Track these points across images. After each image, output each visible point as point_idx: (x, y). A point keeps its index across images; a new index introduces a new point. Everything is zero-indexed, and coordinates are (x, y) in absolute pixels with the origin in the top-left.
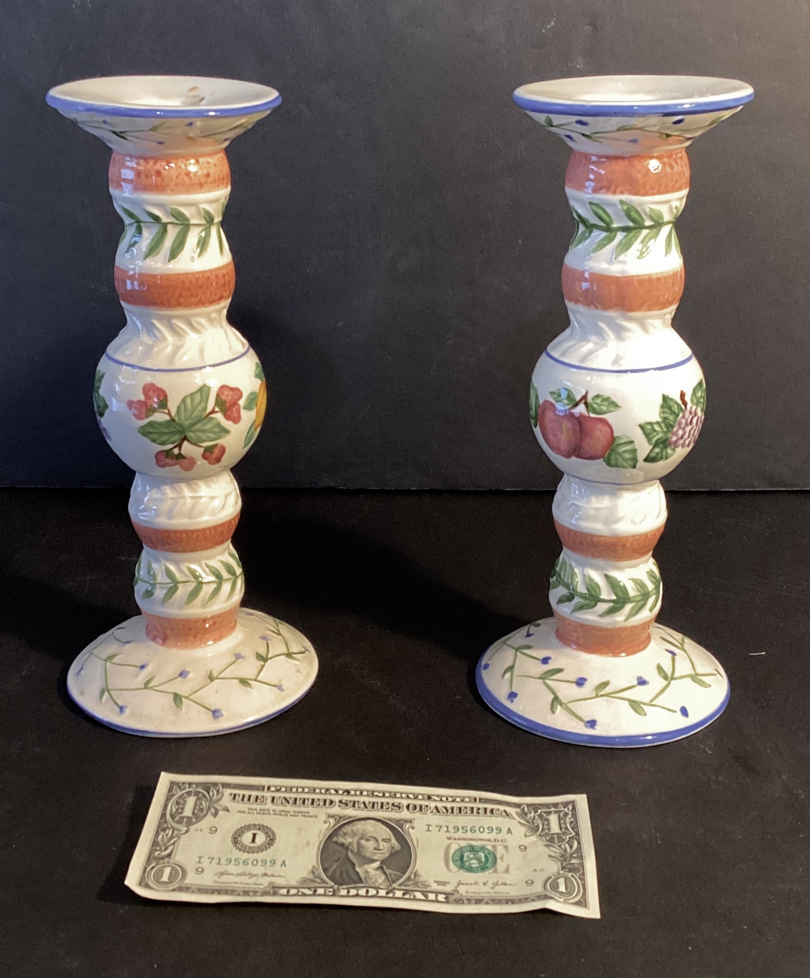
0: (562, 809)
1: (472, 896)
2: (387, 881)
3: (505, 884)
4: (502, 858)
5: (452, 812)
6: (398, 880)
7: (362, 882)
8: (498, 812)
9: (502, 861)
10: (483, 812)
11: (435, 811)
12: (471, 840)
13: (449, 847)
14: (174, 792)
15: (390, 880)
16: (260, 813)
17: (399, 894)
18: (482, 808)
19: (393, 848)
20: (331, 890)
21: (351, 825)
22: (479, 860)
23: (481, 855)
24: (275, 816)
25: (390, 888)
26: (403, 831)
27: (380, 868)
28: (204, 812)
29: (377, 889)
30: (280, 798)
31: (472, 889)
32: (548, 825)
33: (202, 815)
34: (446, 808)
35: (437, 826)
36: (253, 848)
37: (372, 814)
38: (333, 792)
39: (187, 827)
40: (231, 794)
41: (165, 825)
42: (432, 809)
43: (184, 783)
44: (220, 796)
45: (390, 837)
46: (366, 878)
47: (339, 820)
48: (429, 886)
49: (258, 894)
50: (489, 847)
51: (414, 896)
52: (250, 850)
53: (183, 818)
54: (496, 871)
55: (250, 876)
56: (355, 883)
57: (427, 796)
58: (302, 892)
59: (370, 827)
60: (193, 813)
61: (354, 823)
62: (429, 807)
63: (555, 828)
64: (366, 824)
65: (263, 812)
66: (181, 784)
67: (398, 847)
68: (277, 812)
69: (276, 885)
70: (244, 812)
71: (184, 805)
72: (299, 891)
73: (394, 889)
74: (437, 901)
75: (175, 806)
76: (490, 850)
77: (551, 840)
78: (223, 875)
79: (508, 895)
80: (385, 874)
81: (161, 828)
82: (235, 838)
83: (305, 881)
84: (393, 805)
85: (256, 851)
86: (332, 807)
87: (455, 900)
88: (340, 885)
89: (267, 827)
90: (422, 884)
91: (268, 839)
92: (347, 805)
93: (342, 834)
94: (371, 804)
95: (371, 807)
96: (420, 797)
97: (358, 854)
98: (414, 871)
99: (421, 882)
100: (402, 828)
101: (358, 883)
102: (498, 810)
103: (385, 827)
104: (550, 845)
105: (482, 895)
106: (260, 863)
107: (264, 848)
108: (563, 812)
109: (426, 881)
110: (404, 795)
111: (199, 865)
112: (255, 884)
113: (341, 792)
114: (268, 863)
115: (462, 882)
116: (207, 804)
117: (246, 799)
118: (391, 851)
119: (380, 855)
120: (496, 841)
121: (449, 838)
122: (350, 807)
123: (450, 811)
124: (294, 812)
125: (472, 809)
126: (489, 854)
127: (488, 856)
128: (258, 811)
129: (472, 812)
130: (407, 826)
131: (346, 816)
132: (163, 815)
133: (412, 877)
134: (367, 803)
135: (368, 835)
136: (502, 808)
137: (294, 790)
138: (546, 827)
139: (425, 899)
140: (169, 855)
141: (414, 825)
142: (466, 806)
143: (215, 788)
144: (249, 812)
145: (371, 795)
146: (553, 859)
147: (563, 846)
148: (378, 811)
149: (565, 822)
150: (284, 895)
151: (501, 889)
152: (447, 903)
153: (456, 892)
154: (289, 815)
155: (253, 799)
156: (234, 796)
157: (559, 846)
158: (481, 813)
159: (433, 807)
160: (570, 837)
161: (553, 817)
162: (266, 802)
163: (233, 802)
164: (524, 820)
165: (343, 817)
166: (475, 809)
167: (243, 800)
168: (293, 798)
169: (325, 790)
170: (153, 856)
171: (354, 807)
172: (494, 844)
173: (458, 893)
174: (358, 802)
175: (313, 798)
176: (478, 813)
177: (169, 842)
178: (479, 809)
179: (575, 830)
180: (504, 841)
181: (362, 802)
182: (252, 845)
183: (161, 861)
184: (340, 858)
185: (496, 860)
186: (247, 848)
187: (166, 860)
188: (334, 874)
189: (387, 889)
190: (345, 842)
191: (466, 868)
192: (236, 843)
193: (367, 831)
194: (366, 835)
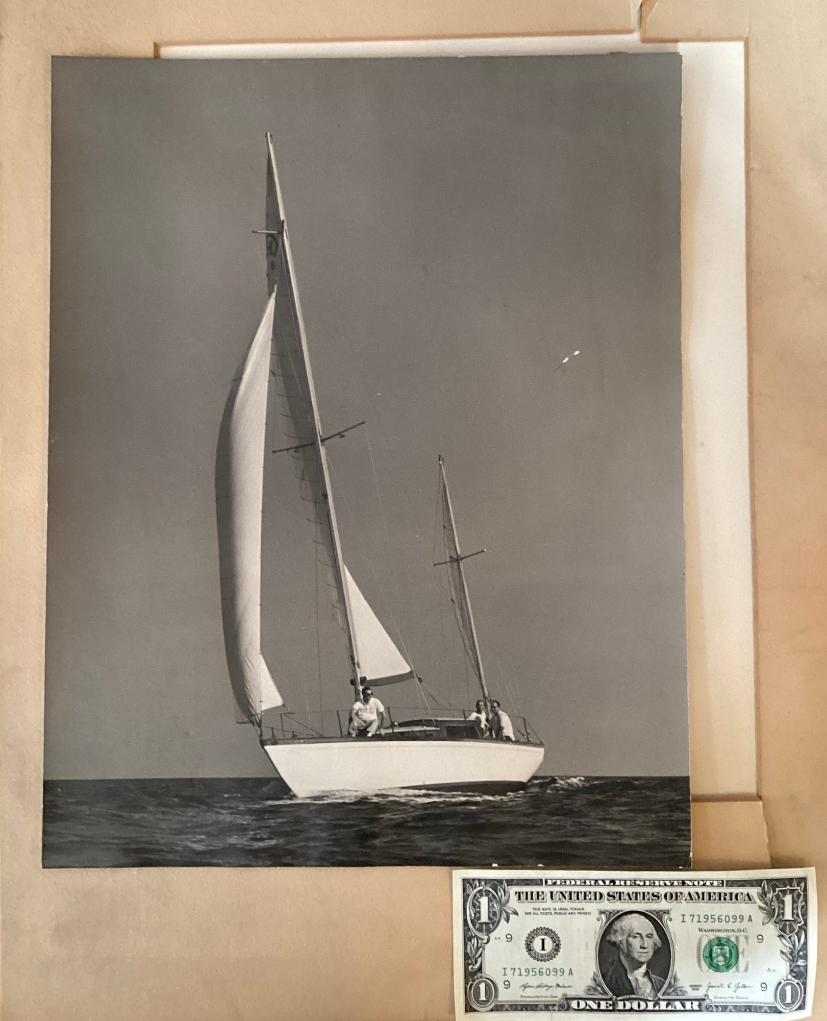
0: (796, 887)
1: (720, 1003)
2: (653, 990)
3: (745, 987)
4: (743, 953)
5: (703, 899)
6: (661, 987)
7: (634, 994)
8: (741, 896)
9: (744, 957)
10: (729, 898)
11: (689, 898)
12: (719, 931)
13: (700, 942)
14: (468, 892)
15: (656, 988)
16: (544, 914)
17: (663, 1005)
18: (729, 893)
19: (656, 945)
20: (611, 1002)
21: (619, 920)
22: (725, 957)
23: (726, 950)
24: (556, 916)
25: (656, 1000)
26: (663, 923)
27: (647, 974)
29: (646, 1002)
30: (557, 892)
31: (721, 992)
32: (783, 909)
34: (697, 893)
35: (691, 917)
36: (544, 956)
37: (636, 906)
38: (601, 883)
39: (488, 935)
40: (516, 893)
41: (470, 934)
42: (686, 896)
43: (474, 880)
44: (507, 895)
45: (653, 932)
46: (636, 987)
47: (609, 916)
48: (687, 992)
49: (555, 1008)
50: (733, 939)
51: (675, 1007)
52: (543, 959)
54: (739, 971)
55: (546, 988)
57: (681, 882)
58: (589, 1006)
59: (636, 923)
61: (622, 918)
62: (683, 895)
63: (788, 916)
64: (632, 918)
65: (546, 912)
66: (471, 881)
67: (659, 942)
68: (557, 911)
69: (568, 997)
70: (530, 913)
72: (585, 1003)
74: (693, 1011)
75: (473, 911)
76: (733, 943)
77: (783, 930)
78: (526, 988)
79: (747, 1000)
80: (652, 980)
81: (467, 939)
82: (528, 945)
83: (589, 990)
84: (653, 894)
85: (547, 958)
86: (602, 902)
87: (706, 1007)
88: (617, 996)
89: (551, 931)
90: (681, 991)
91: (555, 944)
92: (614, 897)
93: (614, 932)
94: (635, 894)
95: (635, 898)
96: (676, 883)
97: (629, 955)
98: (674, 973)
99: (679, 987)
100: (661, 920)
101: (631, 994)
103: (647, 920)
104: (783, 936)
105: (727, 1000)
106: (551, 973)
107: (553, 955)
109: (684, 987)
110: (662, 883)
111: (506, 978)
112: (552, 997)
113: (607, 882)
114: (558, 973)
115: (711, 985)
117: (529, 897)
118: (654, 949)
119: (646, 954)
120: (739, 930)
121: (700, 930)
122: (617, 900)
124: (571, 909)
125: (720, 894)
126: (733, 947)
127: (732, 950)
128: (542, 911)
129: (720, 899)
130: (667, 918)
131: (614, 911)
132: (465, 921)
133: (673, 981)
134: (631, 893)
135: (636, 931)
136: (745, 890)
137: (568, 882)
138: (781, 911)
139: (682, 1008)
140: (480, 969)
141: (672, 917)
142: (715, 891)
143: (501, 886)
144: (534, 913)
145: (634, 884)
146: (784, 957)
147: (792, 939)
148: (641, 903)
149: (797, 907)
150: (575, 1010)
151: (741, 992)
152: (700, 1011)
153: (706, 998)
154: (568, 913)
155: (535, 896)
156: (519, 895)
157: (790, 938)
158: (727, 899)
159: (686, 894)
160: (799, 926)
161: (788, 899)
162: (546, 899)
163: (519, 902)
164: (763, 901)
165: (612, 913)
166: (723, 895)
167: (527, 899)
168: (568, 893)
169: (594, 881)
170: (468, 971)
171: (620, 899)
172: (737, 934)
173: (708, 999)
174: (623, 893)
175: (585, 891)
176: (725, 899)
177: (476, 953)
178: (726, 894)
179: (804, 918)
180: (745, 930)
181: (627, 893)
182: (543, 952)
183: (476, 977)
184: (614, 961)
185: (738, 955)
186: (540, 955)
187: (479, 975)
188: (611, 981)
189: (654, 1000)
190: (616, 940)
191: (714, 967)
192: (530, 950)
193: (633, 926)
194: (633, 931)
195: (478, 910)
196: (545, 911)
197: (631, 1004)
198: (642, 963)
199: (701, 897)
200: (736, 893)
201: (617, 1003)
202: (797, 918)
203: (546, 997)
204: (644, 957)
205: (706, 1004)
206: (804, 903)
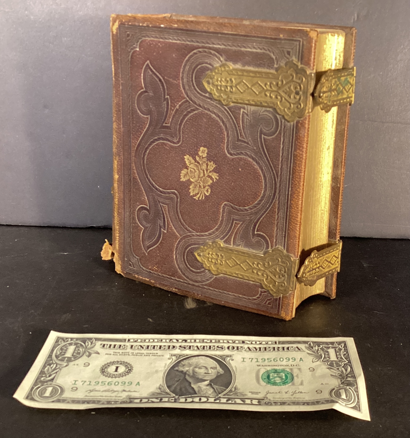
0: (337, 346)
1: (277, 400)
2: (214, 393)
3: (301, 393)
4: (297, 376)
5: (260, 350)
6: (223, 392)
8: (292, 349)
9: (298, 378)
11: (248, 349)
12: (275, 366)
13: (258, 371)
14: (59, 343)
15: (217, 392)
16: (122, 355)
17: (223, 400)
18: (281, 347)
19: (218, 372)
20: (173, 399)
21: (188, 359)
22: (281, 378)
23: (282, 375)
24: (133, 356)
25: (217, 397)
26: (225, 362)
27: (210, 385)
28: (81, 355)
29: (207, 397)
30: (137, 345)
31: (278, 396)
33: (79, 356)
34: (255, 348)
35: (250, 359)
36: (116, 375)
37: (203, 353)
38: (175, 341)
39: (67, 363)
41: (51, 362)
42: (246, 348)
43: (67, 338)
44: (93, 345)
45: (216, 366)
46: (199, 391)
47: (179, 357)
48: (246, 395)
49: (117, 403)
50: (288, 370)
51: (235, 402)
52: (113, 376)
53: (65, 357)
54: (293, 384)
55: (113, 392)
56: (191, 394)
57: (241, 341)
58: (151, 401)
59: (202, 361)
60: (73, 355)
61: (190, 358)
62: (243, 348)
63: (333, 359)
64: (198, 359)
65: (124, 354)
66: (65, 339)
67: (222, 372)
68: (134, 354)
69: (131, 397)
70: (110, 354)
71: (66, 350)
72: (149, 400)
73: (220, 397)
74: (252, 404)
75: (60, 352)
77: (331, 365)
78: (92, 391)
79: (304, 399)
80: (213, 388)
81: (48, 364)
82: (102, 369)
83: (153, 394)
84: (218, 347)
85: (118, 376)
86: (174, 350)
87: (265, 403)
88: (180, 396)
89: (127, 363)
90: (241, 394)
91: (127, 369)
92: (185, 348)
94: (202, 347)
96: (237, 342)
97: (193, 377)
98: (234, 386)
99: (240, 392)
100: (224, 360)
101: (193, 394)
102: (292, 347)
103: (212, 360)
104: (331, 368)
105: (285, 399)
106: (120, 384)
107: (124, 375)
108: (338, 348)
109: (243, 392)
110: (225, 341)
111: (74, 386)
112: (116, 397)
113: (180, 341)
114: (127, 384)
115: (269, 392)
116: (83, 350)
117: (112, 346)
118: (217, 375)
119: (210, 377)
120: (292, 366)
122: (187, 349)
123: (258, 349)
124: (146, 353)
127: (287, 374)
128: (121, 353)
129: (274, 350)
130: (228, 359)
131: (184, 355)
132: (50, 356)
133: (233, 390)
134: (199, 346)
135: (200, 365)
136: (295, 346)
137: (147, 341)
138: (327, 356)
139: (243, 403)
140: (52, 379)
141: (233, 358)
142: (269, 347)
143: (90, 340)
144: (114, 354)
145: (202, 342)
146: (335, 377)
148: (207, 351)
149: (340, 354)
150: (137, 403)
151: (298, 395)
152: (260, 405)
153: (265, 398)
154: (143, 355)
155: (117, 347)
156: (103, 345)
157: (338, 369)
158: (280, 350)
160: (344, 364)
162: (127, 348)
163: (103, 349)
164: (310, 351)
165: (182, 355)
166: (276, 348)
167: (110, 348)
168: (146, 346)
169: (169, 340)
170: (39, 380)
171: (190, 349)
174: (193, 346)
175: (160, 345)
177: (52, 372)
179: (348, 360)
180: (297, 365)
181: (196, 346)
182: (115, 373)
183: (45, 384)
184: (180, 379)
185: (293, 377)
186: (111, 375)
187: (50, 383)
188: (175, 389)
191: (271, 383)
192: (103, 372)
193: (200, 363)
194: (199, 365)
195: (64, 351)
197: (193, 399)
198: (206, 380)
200: (287, 347)
201: (179, 399)
202: (342, 360)
203: (110, 397)
205: (265, 401)
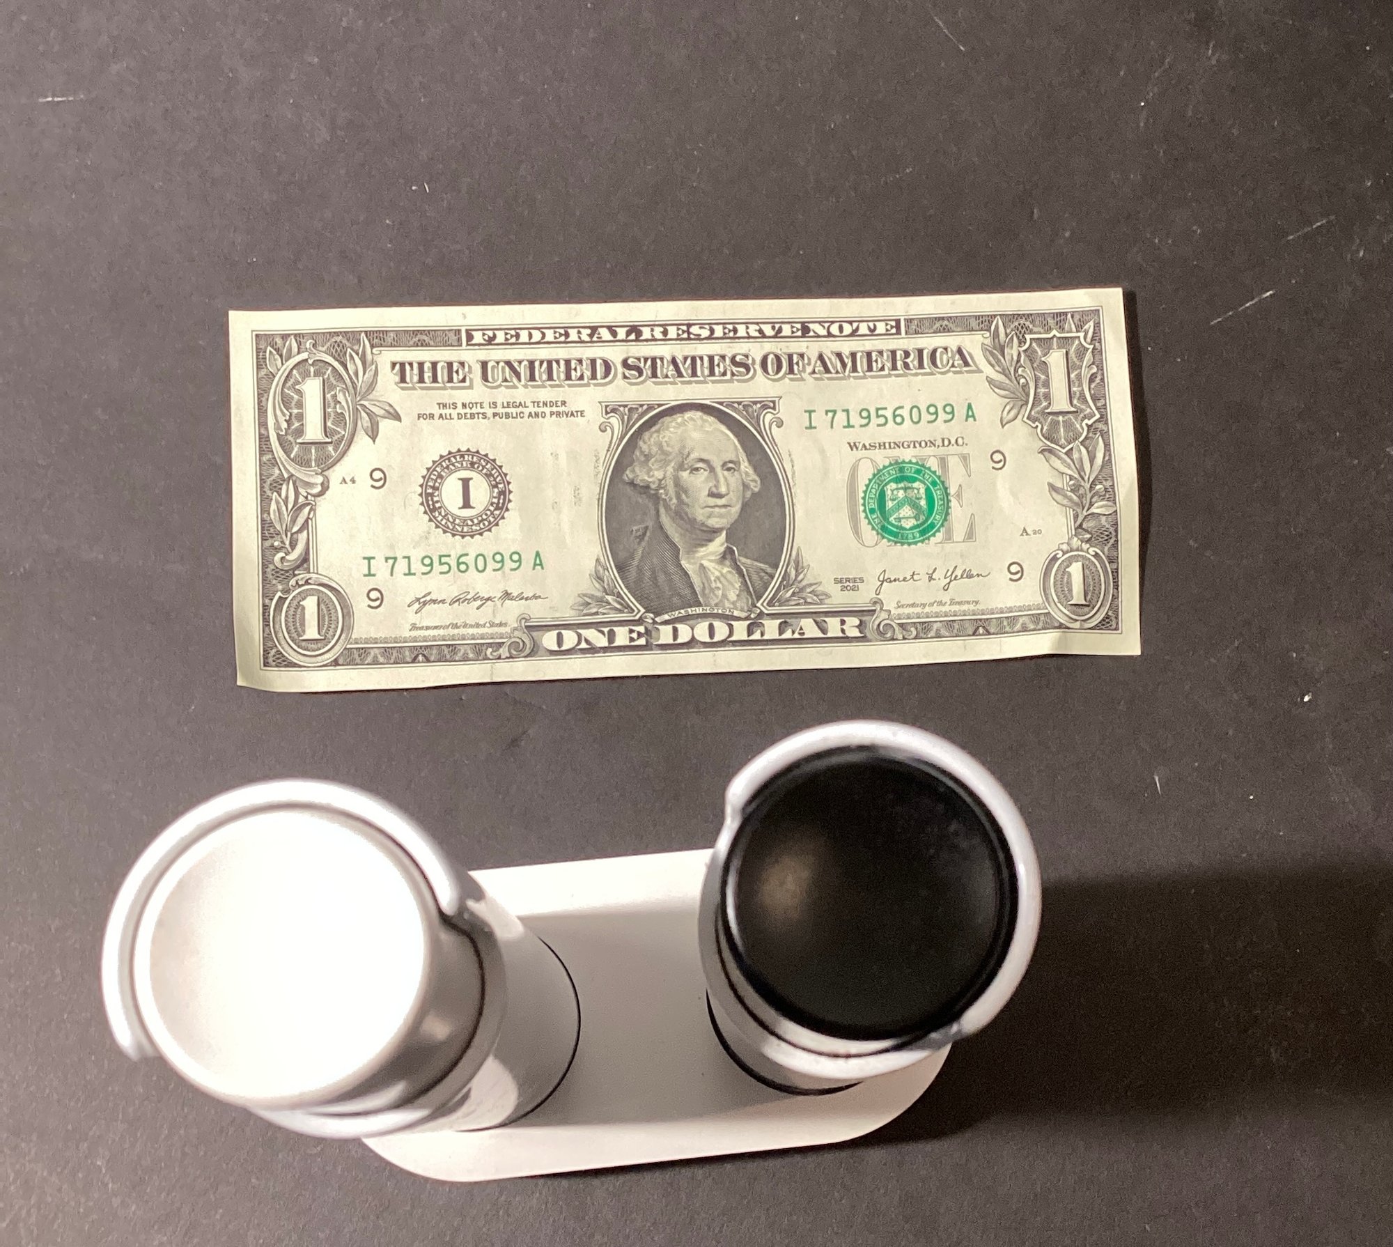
0: (1074, 333)
1: (909, 616)
2: (745, 595)
3: (970, 576)
4: (959, 496)
5: (854, 367)
6: (765, 586)
7: (699, 605)
8: (945, 357)
9: (961, 503)
10: (916, 363)
11: (819, 368)
12: (897, 445)
13: (854, 472)
14: (269, 368)
15: (752, 589)
16: (465, 416)
17: (771, 628)
18: (914, 350)
21: (656, 427)
23: (918, 490)
24: (498, 420)
25: (752, 616)
26: (760, 433)
27: (727, 555)
28: (349, 425)
29: (728, 619)
30: (498, 363)
31: (908, 593)
32: (1047, 384)
33: (346, 433)
34: (839, 355)
35: (827, 412)
36: (470, 523)
37: (694, 392)
38: (605, 334)
39: (321, 474)
40: (394, 365)
41: (275, 473)
42: (813, 363)
43: (285, 337)
44: (370, 372)
45: (737, 456)
46: (703, 588)
47: (629, 418)
48: (828, 596)
50: (933, 464)
51: (802, 631)
52: (466, 529)
53: (307, 446)
56: (684, 603)
57: (799, 326)
58: (587, 641)
59: (695, 433)
60: (326, 430)
61: (661, 422)
62: (806, 359)
63: (1060, 401)
64: (683, 424)
65: (471, 412)
66: (279, 341)
68: (500, 410)
69: (533, 623)
70: (432, 416)
71: (300, 405)
72: (579, 638)
73: (761, 615)
74: (845, 639)
75: (284, 415)
76: (934, 473)
77: (1053, 434)
78: (425, 604)
79: (976, 607)
80: (740, 571)
81: (268, 485)
82: (427, 496)
83: (587, 605)
84: (734, 360)
85: (478, 528)
86: (611, 382)
87: (879, 627)
88: (657, 614)
89: (487, 458)
90: (813, 593)
91: (496, 490)
92: (639, 371)
93: (643, 459)
94: (689, 361)
95: (690, 371)
96: (787, 330)
97: (680, 515)
98: (794, 553)
99: (811, 585)
100: (758, 426)
101: (691, 607)
102: (946, 349)
103: (723, 428)
104: (1051, 451)
105: (927, 609)
107: (492, 520)
108: (1076, 343)
109: (819, 582)
110: (753, 330)
111: (372, 582)
113: (622, 333)
114: (508, 562)
115: (887, 574)
116: (349, 399)
117: (428, 375)
118: (744, 497)
119: (723, 510)
120: (946, 443)
121: (853, 446)
122: (648, 378)
123: (849, 365)
124: (533, 403)
125: (894, 353)
126: (934, 483)
127: (933, 490)
128: (460, 410)
129: (894, 367)
130: (769, 417)
131: (642, 406)
132: (263, 440)
133: (792, 571)
134: (679, 360)
135: (694, 456)
136: (952, 341)
137: (524, 336)
138: (1042, 390)
139: (821, 635)
140: (305, 559)
141: (782, 416)
142: (880, 348)
143: (356, 347)
144: (441, 416)
145: (685, 336)
146: (1059, 498)
147: (1075, 456)
148: (704, 382)
149: (1079, 377)
150: (552, 653)
151: (962, 589)
152: (863, 639)
153: (878, 607)
154: (526, 415)
155: (442, 374)
156: (401, 369)
157: (1069, 453)
158: (911, 366)
159: (814, 357)
160: (1089, 426)
161: (1056, 359)
162: (471, 380)
163: (403, 389)
164: (997, 368)
165: (637, 409)
166: (899, 354)
167: (421, 380)
168: (525, 363)
169: (589, 331)
170: (272, 567)
171: (654, 375)
172: (942, 451)
173: (881, 609)
174: (662, 359)
175: (567, 357)
176: (906, 366)
177: (294, 521)
178: (907, 354)
179: (1099, 404)
180: (960, 441)
181: (669, 358)
182: (467, 513)
183: (293, 582)
184: (647, 528)
185: (949, 501)
186: (457, 521)
187: (302, 576)
188: (639, 580)
189: (747, 618)
190: (650, 480)
191: (891, 533)
192: (433, 510)
193: (689, 444)
194: (689, 454)
195: (295, 411)
196: (468, 410)
197: (693, 629)
198: (715, 532)
199: (848, 363)
200: (931, 348)
201: (658, 629)
202: (1083, 407)
203: (478, 625)
204: (721, 516)
205: (877, 623)
206: (1095, 370)
